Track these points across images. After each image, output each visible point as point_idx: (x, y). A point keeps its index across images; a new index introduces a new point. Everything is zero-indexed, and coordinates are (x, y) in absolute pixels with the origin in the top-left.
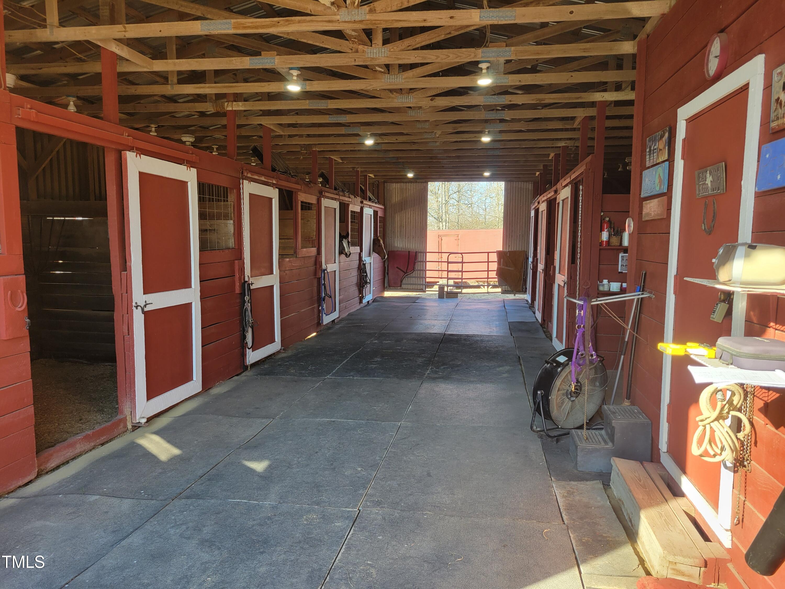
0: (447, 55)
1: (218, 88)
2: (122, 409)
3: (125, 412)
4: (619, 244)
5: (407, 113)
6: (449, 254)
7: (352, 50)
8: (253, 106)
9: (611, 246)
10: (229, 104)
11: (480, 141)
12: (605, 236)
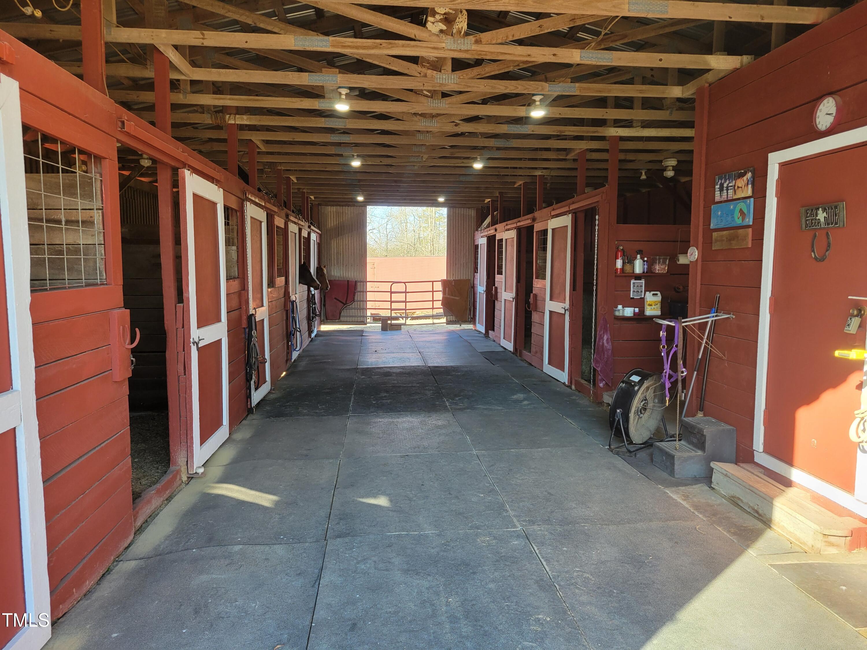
0: (516, 87)
1: (242, 100)
2: (176, 458)
3: (180, 462)
4: (632, 272)
5: (415, 136)
6: (392, 283)
7: (420, 74)
8: (260, 120)
9: (625, 273)
10: (231, 117)
11: (471, 167)
12: (619, 264)
